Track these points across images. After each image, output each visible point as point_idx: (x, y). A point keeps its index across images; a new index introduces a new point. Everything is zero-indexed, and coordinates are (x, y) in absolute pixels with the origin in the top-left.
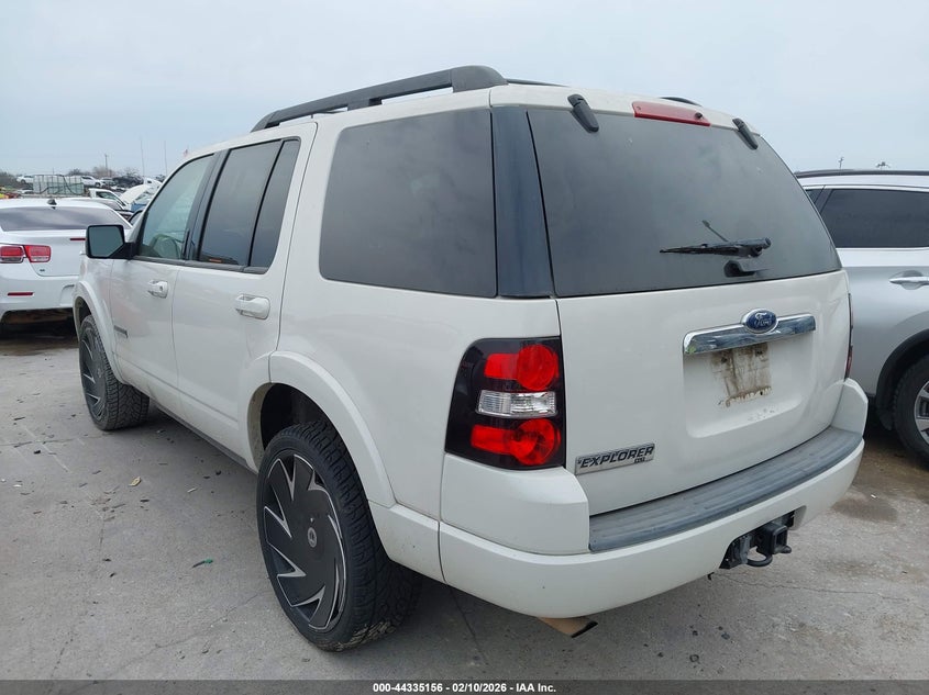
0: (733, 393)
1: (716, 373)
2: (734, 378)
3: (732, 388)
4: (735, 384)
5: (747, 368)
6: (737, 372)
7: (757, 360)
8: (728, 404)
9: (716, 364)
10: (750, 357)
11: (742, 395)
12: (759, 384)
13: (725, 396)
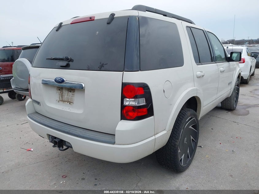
0: (61, 100)
1: (57, 92)
2: (62, 96)
3: (61, 98)
4: (62, 97)
5: (66, 94)
6: (63, 94)
7: (70, 94)
8: (59, 102)
9: (57, 89)
10: (68, 92)
11: (64, 101)
12: (69, 100)
13: (58, 99)
